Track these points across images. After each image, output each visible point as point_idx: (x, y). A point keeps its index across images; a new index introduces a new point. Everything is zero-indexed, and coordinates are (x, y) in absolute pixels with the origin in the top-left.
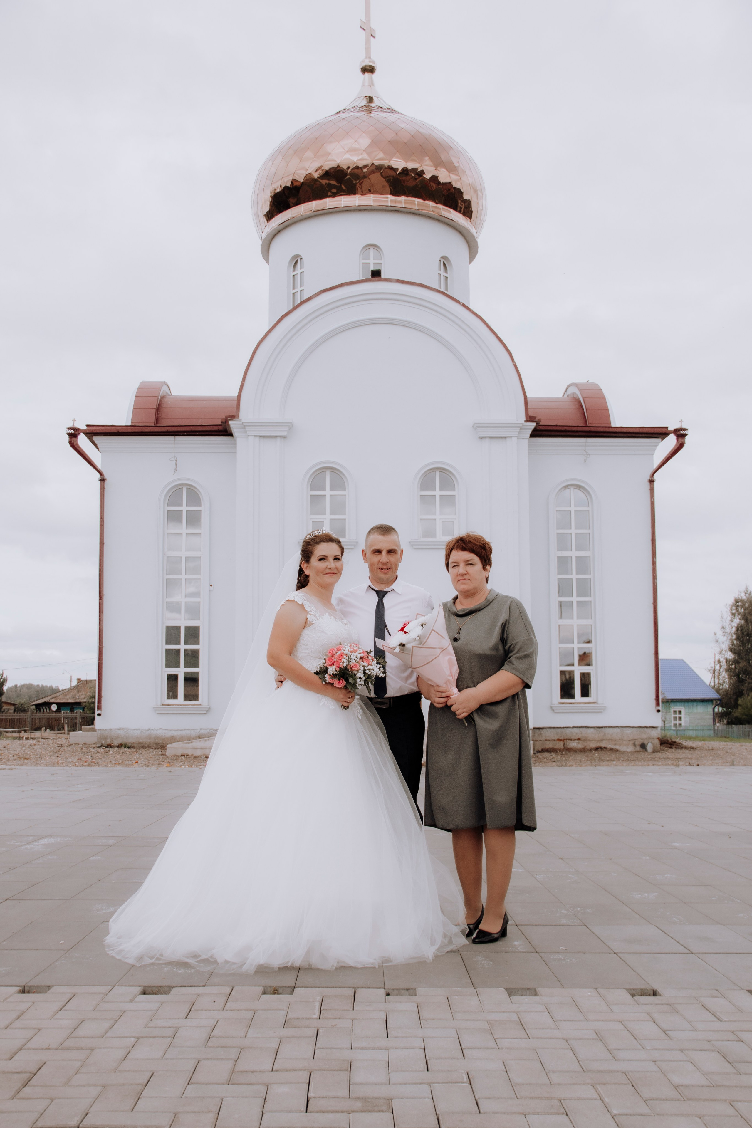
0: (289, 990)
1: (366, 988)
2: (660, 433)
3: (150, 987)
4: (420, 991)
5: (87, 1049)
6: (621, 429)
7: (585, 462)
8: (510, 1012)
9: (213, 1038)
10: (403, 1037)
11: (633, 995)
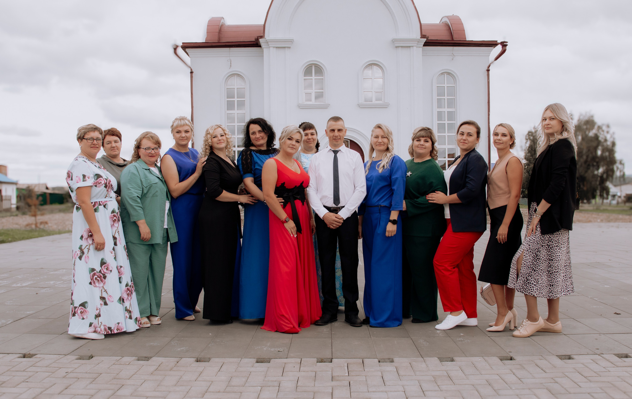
0: (330, 360)
1: (368, 358)
2: (493, 44)
3: (260, 358)
4: (396, 359)
5: (238, 393)
6: (472, 41)
7: (453, 60)
8: (442, 371)
9: (299, 387)
10: (393, 385)
11: (501, 360)
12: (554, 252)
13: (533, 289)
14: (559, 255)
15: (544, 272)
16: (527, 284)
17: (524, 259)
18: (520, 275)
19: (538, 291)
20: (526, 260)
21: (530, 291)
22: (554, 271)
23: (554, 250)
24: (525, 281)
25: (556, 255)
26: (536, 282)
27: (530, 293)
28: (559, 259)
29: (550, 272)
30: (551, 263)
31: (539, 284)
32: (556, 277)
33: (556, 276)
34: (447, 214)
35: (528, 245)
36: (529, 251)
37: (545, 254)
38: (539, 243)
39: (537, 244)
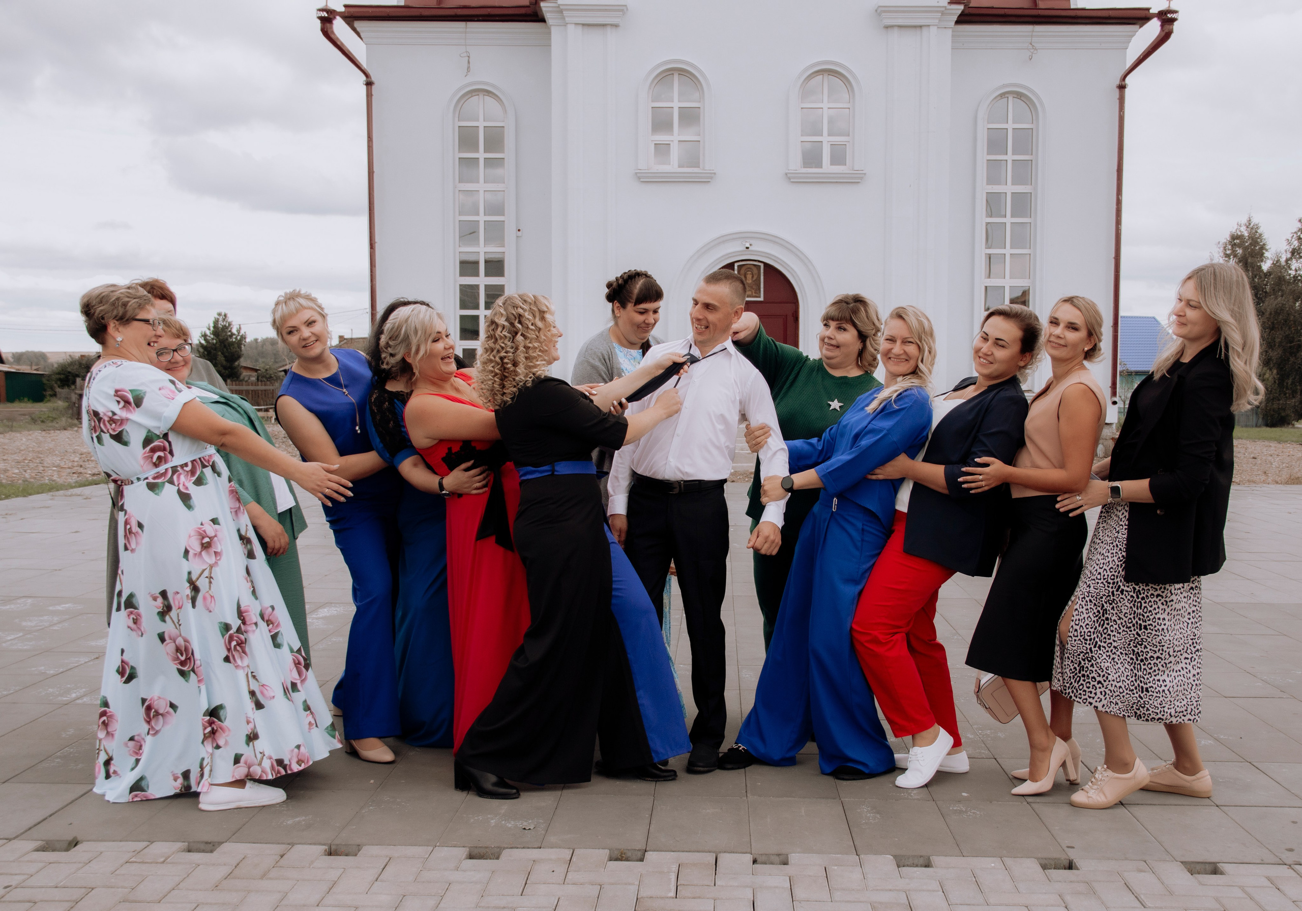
2: (1136, 18)
12: (1151, 609)
14: (1164, 619)
15: (1121, 653)
16: (1080, 677)
17: (1074, 619)
18: (1066, 655)
19: (1108, 699)
20: (1079, 620)
22: (1149, 655)
23: (1150, 604)
24: (1076, 670)
25: (1154, 618)
26: (1104, 676)
27: (1086, 699)
28: (1165, 628)
29: (1139, 655)
30: (1143, 634)
31: (1109, 681)
32: (1155, 671)
33: (1154, 668)
34: (903, 501)
35: (1085, 586)
36: (1087, 599)
37: (1128, 612)
38: (1111, 581)
39: (1106, 584)
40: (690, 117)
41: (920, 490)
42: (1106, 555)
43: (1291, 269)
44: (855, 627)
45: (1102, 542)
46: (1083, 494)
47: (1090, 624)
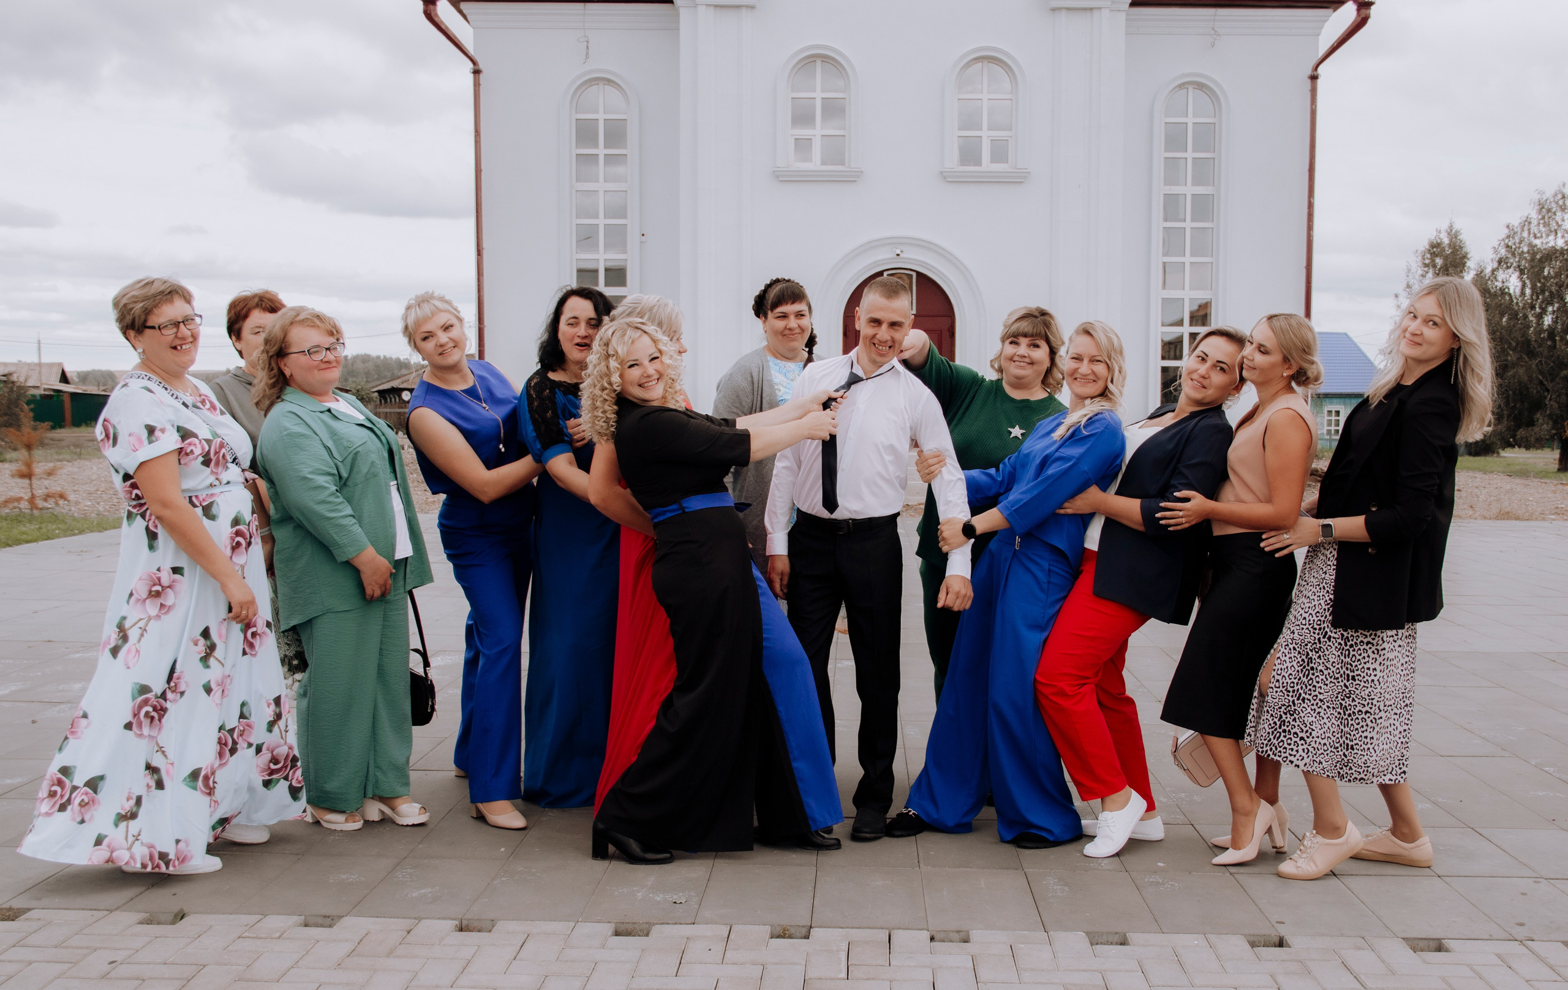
2: (1329, 1)
7: (1212, 46)
12: (1360, 657)
13: (1295, 748)
14: (1375, 669)
15: (1328, 707)
16: (1280, 733)
17: (1276, 668)
18: (1265, 709)
19: (1311, 757)
20: (1281, 669)
21: (1287, 754)
22: (1357, 709)
24: (1276, 725)
25: (1363, 667)
26: (1307, 731)
27: (1287, 757)
28: (1376, 679)
29: (1347, 710)
30: (1352, 685)
31: (1313, 738)
32: (1362, 727)
33: (1361, 724)
34: (1093, 539)
35: (1289, 632)
36: (1291, 646)
37: (1335, 661)
38: (1318, 627)
39: (1312, 630)
40: (834, 109)
41: (1112, 526)
42: (1311, 598)
43: (1497, 281)
44: (1039, 678)
45: (1308, 584)
46: (1292, 531)
47: (1293, 674)
